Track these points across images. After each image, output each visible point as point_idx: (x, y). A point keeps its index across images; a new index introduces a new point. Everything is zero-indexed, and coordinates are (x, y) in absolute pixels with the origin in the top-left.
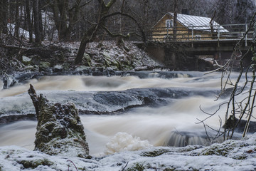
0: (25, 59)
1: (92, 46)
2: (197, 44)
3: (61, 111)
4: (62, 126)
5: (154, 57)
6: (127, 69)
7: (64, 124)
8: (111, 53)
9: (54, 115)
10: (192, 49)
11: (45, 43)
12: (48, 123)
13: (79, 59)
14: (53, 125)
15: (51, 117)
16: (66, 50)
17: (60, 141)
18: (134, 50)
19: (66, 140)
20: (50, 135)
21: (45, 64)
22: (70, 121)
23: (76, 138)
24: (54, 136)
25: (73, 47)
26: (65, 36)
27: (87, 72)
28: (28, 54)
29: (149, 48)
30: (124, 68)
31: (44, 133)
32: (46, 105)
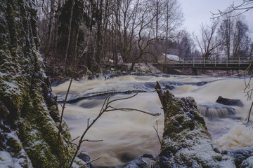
0: (112, 69)
1: (136, 64)
2: (175, 65)
3: (186, 105)
4: (190, 119)
5: (159, 69)
6: (149, 73)
7: (190, 117)
8: (143, 67)
9: (182, 109)
10: (174, 66)
11: (119, 63)
12: (178, 115)
13: (132, 69)
14: (182, 118)
15: (179, 110)
16: (127, 66)
17: (190, 132)
18: (151, 67)
19: (195, 131)
20: (181, 126)
21: (119, 71)
22: (195, 114)
23: (201, 129)
24: (185, 128)
25: (130, 65)
26: (126, 61)
27: (135, 74)
28: (113, 67)
29: (157, 66)
30: (148, 73)
31: (175, 124)
32: (174, 100)
